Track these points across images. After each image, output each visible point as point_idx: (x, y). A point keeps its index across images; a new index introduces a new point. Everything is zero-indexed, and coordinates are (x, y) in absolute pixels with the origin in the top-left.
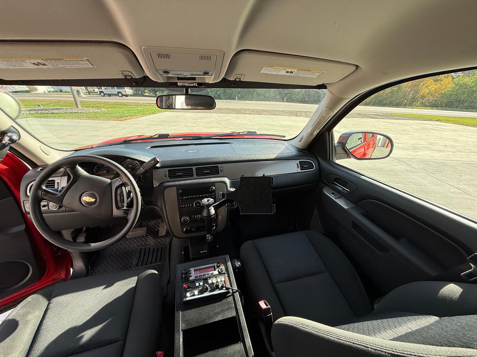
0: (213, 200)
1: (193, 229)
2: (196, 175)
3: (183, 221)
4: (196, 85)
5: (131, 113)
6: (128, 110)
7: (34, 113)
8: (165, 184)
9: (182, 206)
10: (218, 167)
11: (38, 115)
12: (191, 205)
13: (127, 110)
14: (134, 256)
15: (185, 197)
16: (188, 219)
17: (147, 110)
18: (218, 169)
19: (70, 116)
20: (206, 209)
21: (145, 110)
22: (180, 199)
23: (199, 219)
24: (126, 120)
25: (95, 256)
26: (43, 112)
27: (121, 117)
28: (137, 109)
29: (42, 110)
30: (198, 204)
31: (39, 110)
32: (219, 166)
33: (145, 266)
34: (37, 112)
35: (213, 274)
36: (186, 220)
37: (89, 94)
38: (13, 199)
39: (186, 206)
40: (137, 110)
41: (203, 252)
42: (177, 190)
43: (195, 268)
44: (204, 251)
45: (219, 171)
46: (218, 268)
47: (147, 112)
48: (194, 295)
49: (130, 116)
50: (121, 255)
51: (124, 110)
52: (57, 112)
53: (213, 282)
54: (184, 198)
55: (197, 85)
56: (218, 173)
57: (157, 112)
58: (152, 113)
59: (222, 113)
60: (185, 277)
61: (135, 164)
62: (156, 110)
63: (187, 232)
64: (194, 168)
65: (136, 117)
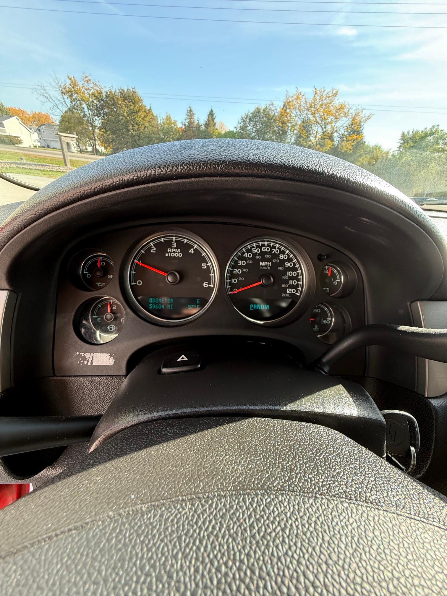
7: (15, 166)
11: (20, 170)
19: (56, 175)
26: (26, 167)
29: (25, 164)
31: (21, 164)
34: (18, 166)
37: (81, 153)
52: (42, 169)
61: (283, 261)
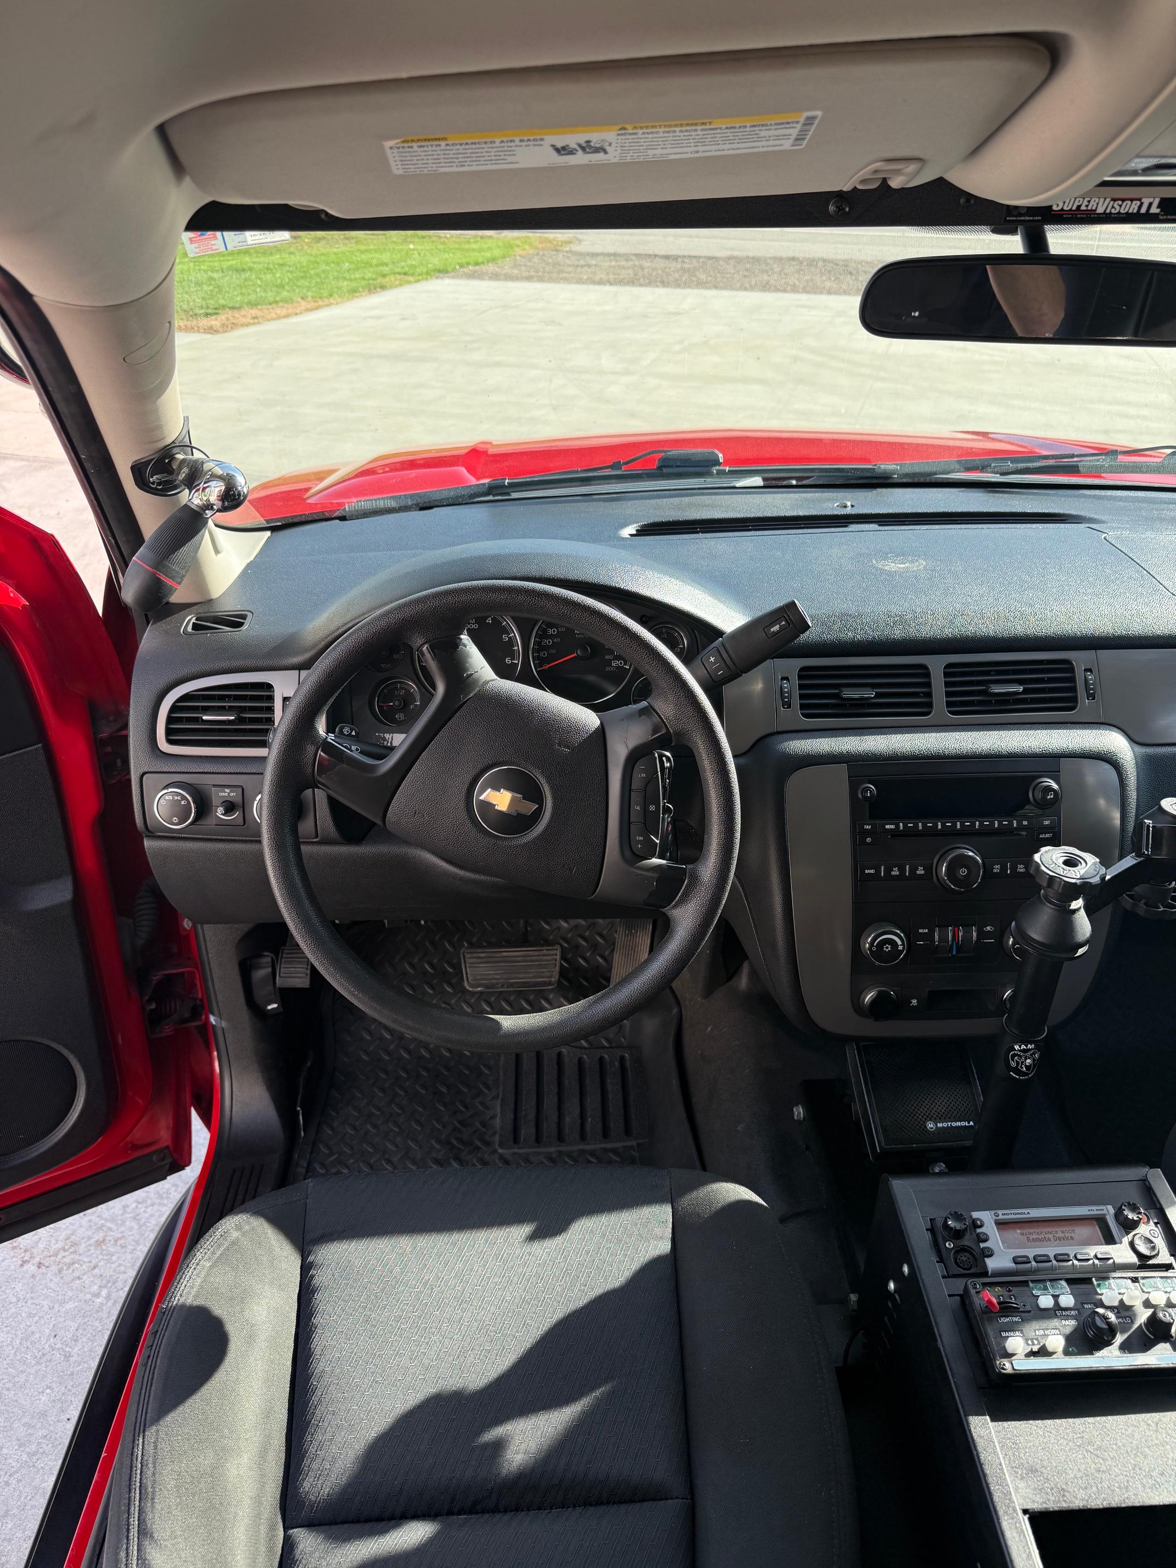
0: (1098, 860)
1: (914, 1002)
2: (949, 704)
3: (874, 949)
4: (1154, 210)
5: (258, 290)
6: (237, 270)
8: (786, 744)
9: (872, 871)
10: (1067, 666)
12: (920, 871)
13: (230, 268)
14: (488, 1088)
15: (892, 827)
16: (899, 942)
17: (338, 264)
18: (1073, 680)
20: (1051, 903)
21: (323, 267)
22: (868, 833)
23: (954, 953)
24: (235, 326)
25: (309, 1064)
27: (210, 311)
28: (281, 262)
30: (963, 872)
32: (1080, 659)
33: (559, 1149)
35: (1111, 1261)
36: (888, 948)
38: (42, 757)
39: (895, 872)
40: (282, 265)
41: (940, 1125)
42: (854, 784)
43: (1000, 1212)
44: (945, 1125)
45: (1074, 689)
46: (1127, 1233)
47: (337, 278)
48: (1043, 1352)
49: (256, 305)
50: (424, 1074)
51: (217, 271)
53: (1127, 1302)
54: (887, 827)
55: (1158, 207)
56: (1070, 703)
57: (392, 278)
58: (363, 283)
59: (765, 287)
60: (960, 1250)
62: (386, 269)
63: (880, 1009)
64: (936, 664)
65: (284, 312)
